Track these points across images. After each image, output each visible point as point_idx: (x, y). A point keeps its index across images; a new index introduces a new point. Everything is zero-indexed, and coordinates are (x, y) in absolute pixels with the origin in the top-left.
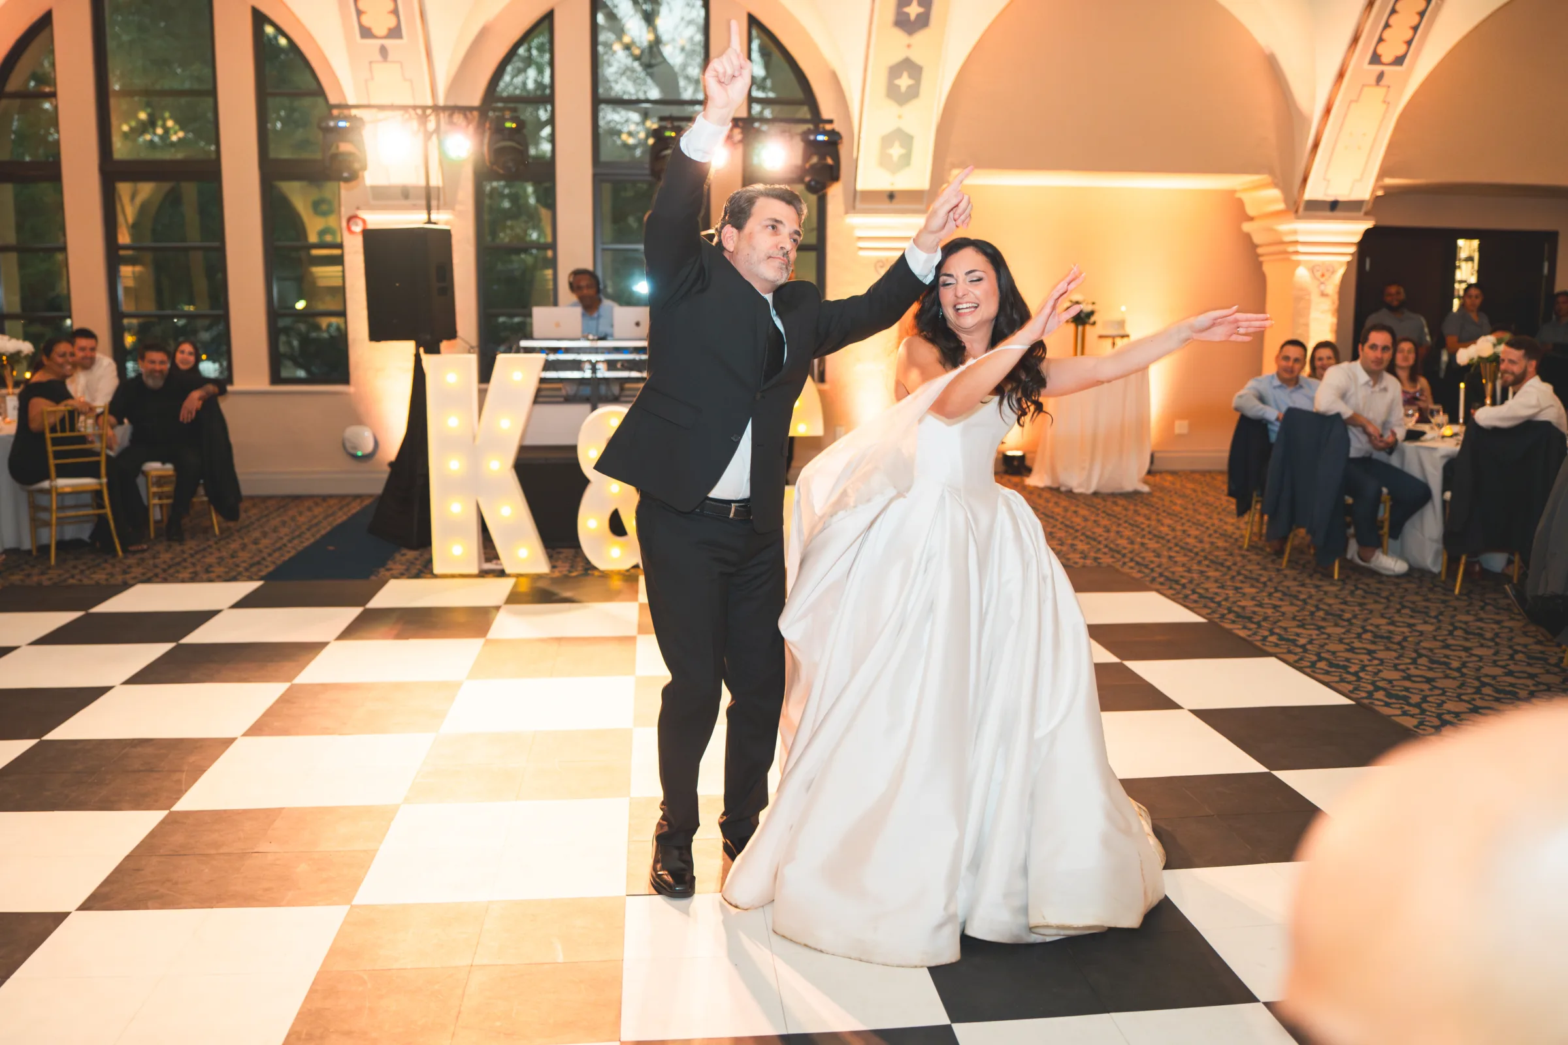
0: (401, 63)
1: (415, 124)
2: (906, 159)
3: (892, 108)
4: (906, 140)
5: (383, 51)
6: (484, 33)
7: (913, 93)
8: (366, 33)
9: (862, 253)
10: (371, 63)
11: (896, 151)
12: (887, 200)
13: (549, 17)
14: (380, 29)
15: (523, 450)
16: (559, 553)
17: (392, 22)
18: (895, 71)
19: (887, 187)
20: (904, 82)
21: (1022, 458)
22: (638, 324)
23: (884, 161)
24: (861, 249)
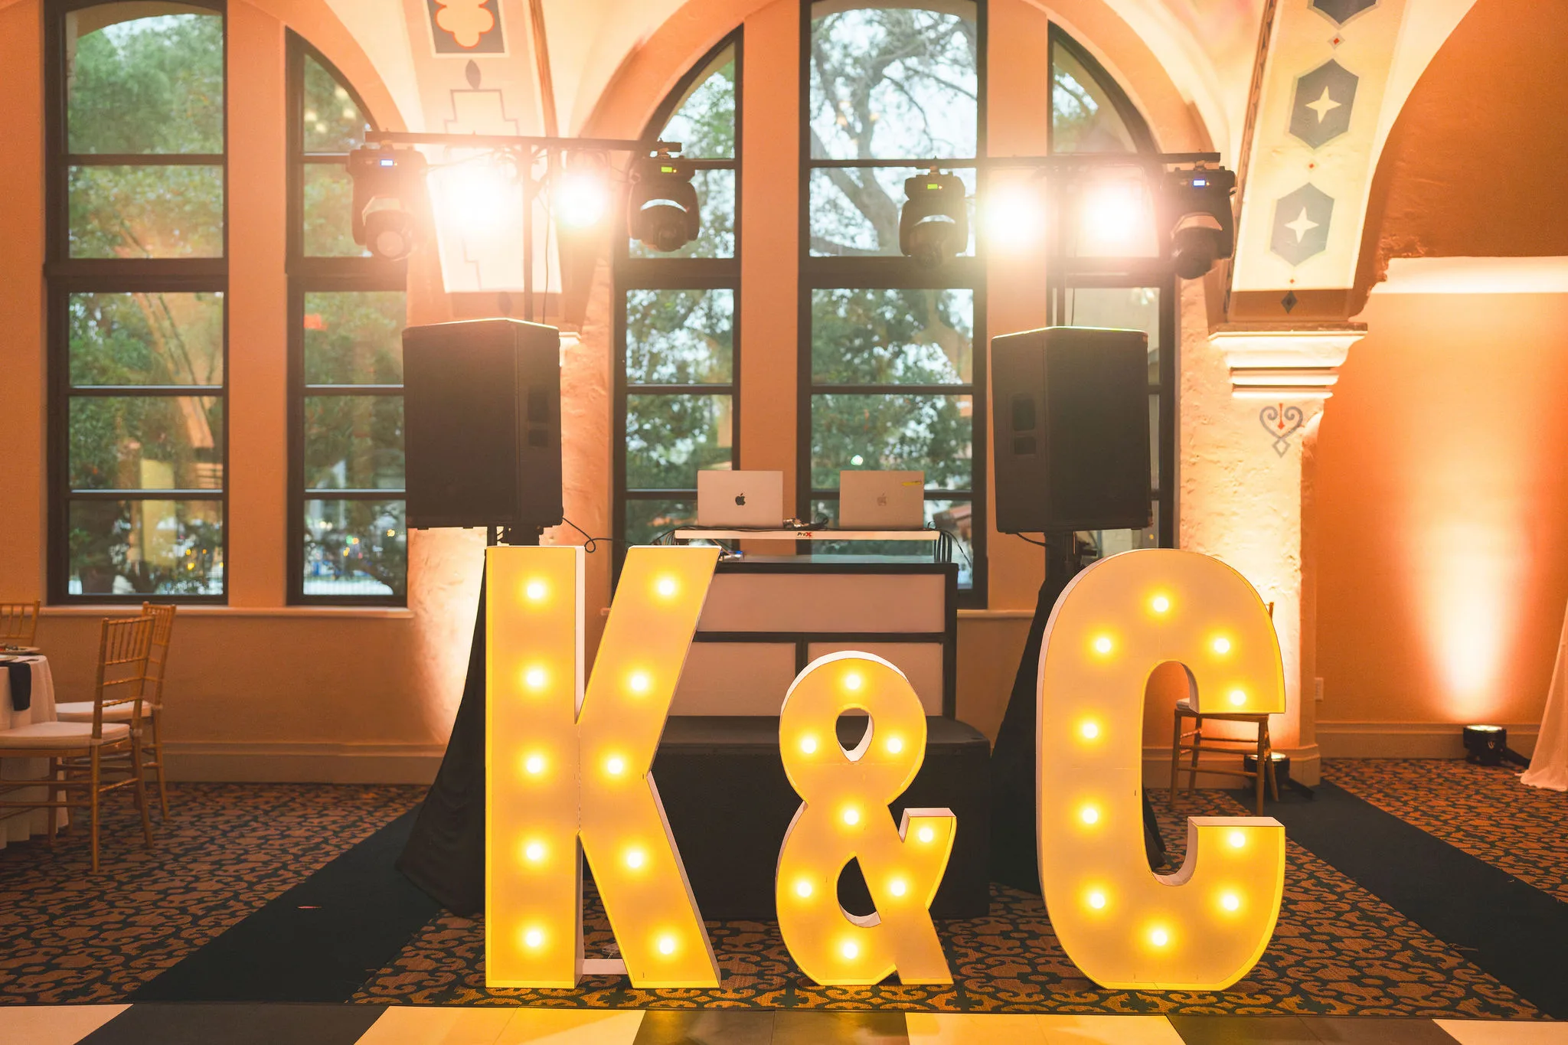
0: (500, 91)
1: (511, 170)
2: (1318, 240)
3: (1299, 152)
4: (1319, 204)
5: (472, 70)
6: (635, 59)
7: (1339, 123)
8: (445, 41)
9: (1238, 395)
10: (452, 91)
11: (1302, 225)
12: (1282, 308)
13: (736, 37)
14: (468, 36)
15: (674, 723)
16: (736, 932)
17: (486, 22)
18: (1308, 86)
19: (1282, 285)
20: (1324, 105)
21: (1501, 736)
22: (882, 501)
23: (1280, 243)
24: (1236, 386)
